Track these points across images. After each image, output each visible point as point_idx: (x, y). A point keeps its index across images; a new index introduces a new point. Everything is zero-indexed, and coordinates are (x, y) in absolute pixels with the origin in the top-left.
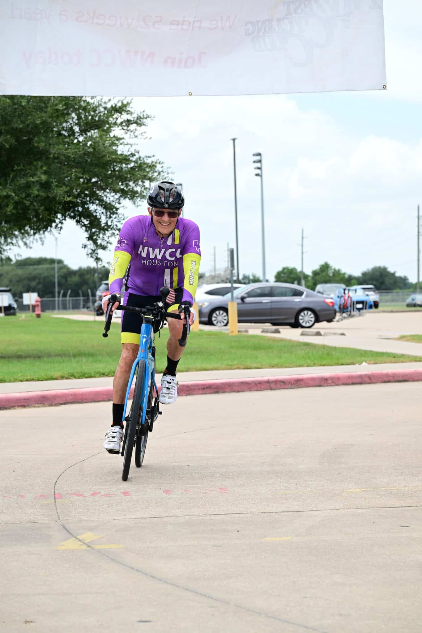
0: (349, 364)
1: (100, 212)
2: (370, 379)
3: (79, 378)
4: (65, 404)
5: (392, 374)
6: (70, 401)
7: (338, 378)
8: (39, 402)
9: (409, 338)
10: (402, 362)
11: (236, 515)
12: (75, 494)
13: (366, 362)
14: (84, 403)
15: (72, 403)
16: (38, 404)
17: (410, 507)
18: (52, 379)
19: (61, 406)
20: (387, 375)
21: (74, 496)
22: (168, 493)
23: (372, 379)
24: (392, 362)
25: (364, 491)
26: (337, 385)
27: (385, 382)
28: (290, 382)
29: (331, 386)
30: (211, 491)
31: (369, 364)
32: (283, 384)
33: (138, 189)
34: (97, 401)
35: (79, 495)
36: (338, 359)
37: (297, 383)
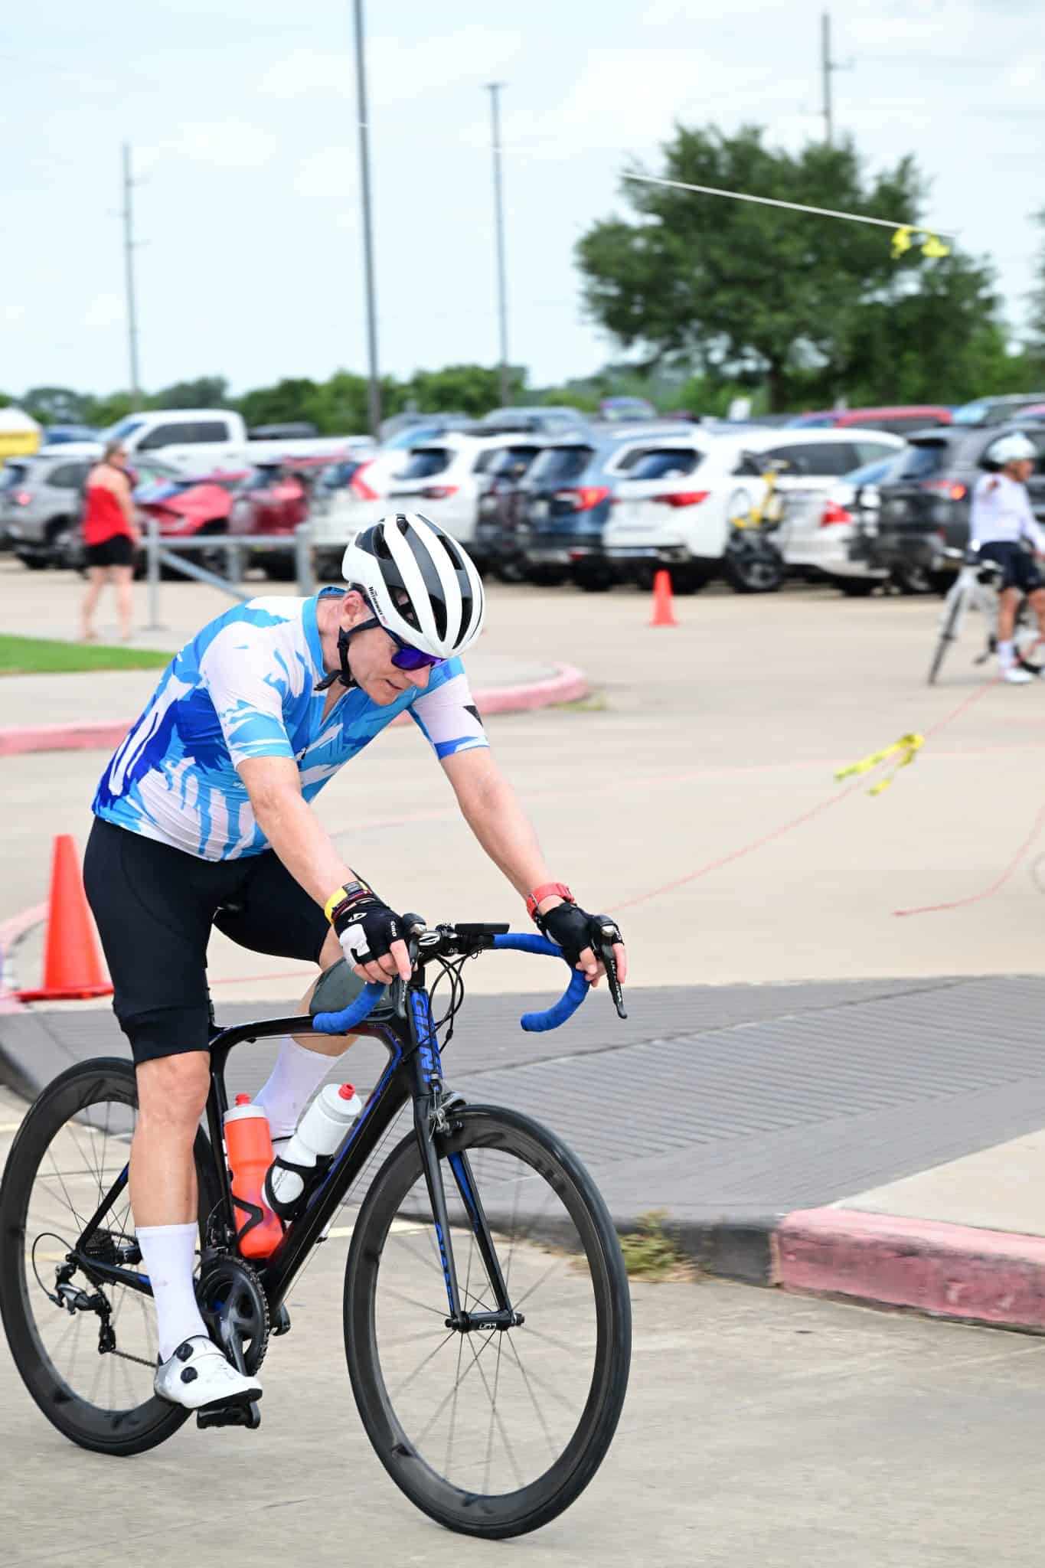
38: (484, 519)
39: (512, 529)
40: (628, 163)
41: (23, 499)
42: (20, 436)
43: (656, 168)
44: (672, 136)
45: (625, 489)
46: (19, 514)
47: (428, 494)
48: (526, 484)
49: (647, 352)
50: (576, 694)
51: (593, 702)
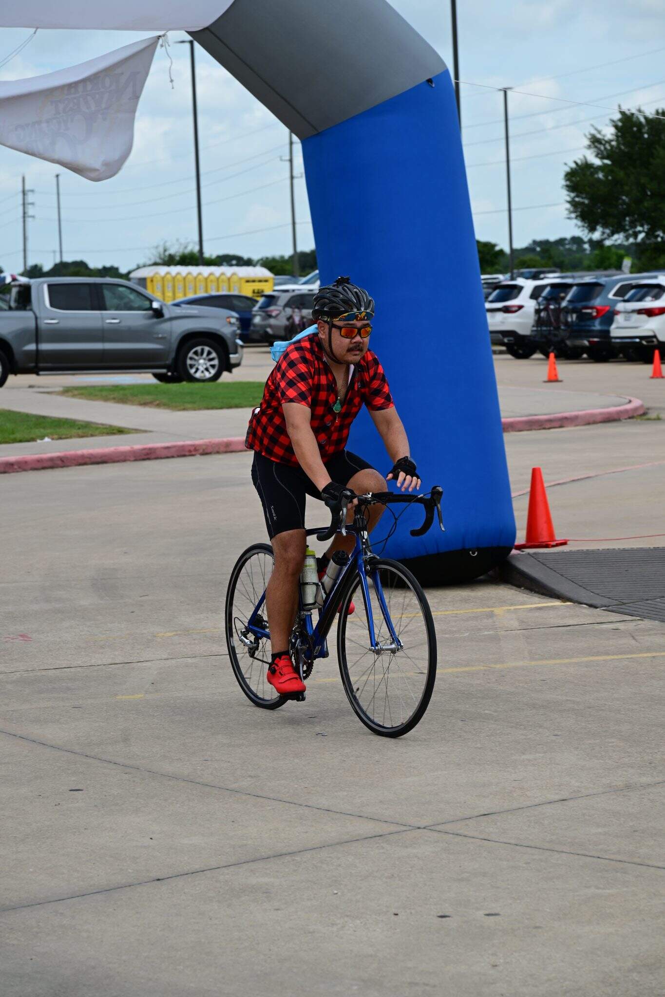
0: (28, 441)
2: (63, 461)
5: (88, 454)
7: (26, 462)
9: (76, 392)
10: (92, 435)
11: (65, 669)
13: (47, 435)
20: (83, 456)
23: (65, 461)
24: (79, 436)
25: (177, 635)
26: (25, 470)
27: (80, 465)
29: (18, 472)
30: (13, 639)
31: (53, 439)
36: (13, 431)
38: (539, 322)
39: (558, 328)
40: (594, 132)
41: (274, 314)
42: (266, 281)
43: (609, 133)
44: (618, 116)
45: (620, 306)
46: (272, 321)
47: (507, 310)
48: (564, 304)
49: (603, 233)
50: (641, 412)
51: (653, 415)
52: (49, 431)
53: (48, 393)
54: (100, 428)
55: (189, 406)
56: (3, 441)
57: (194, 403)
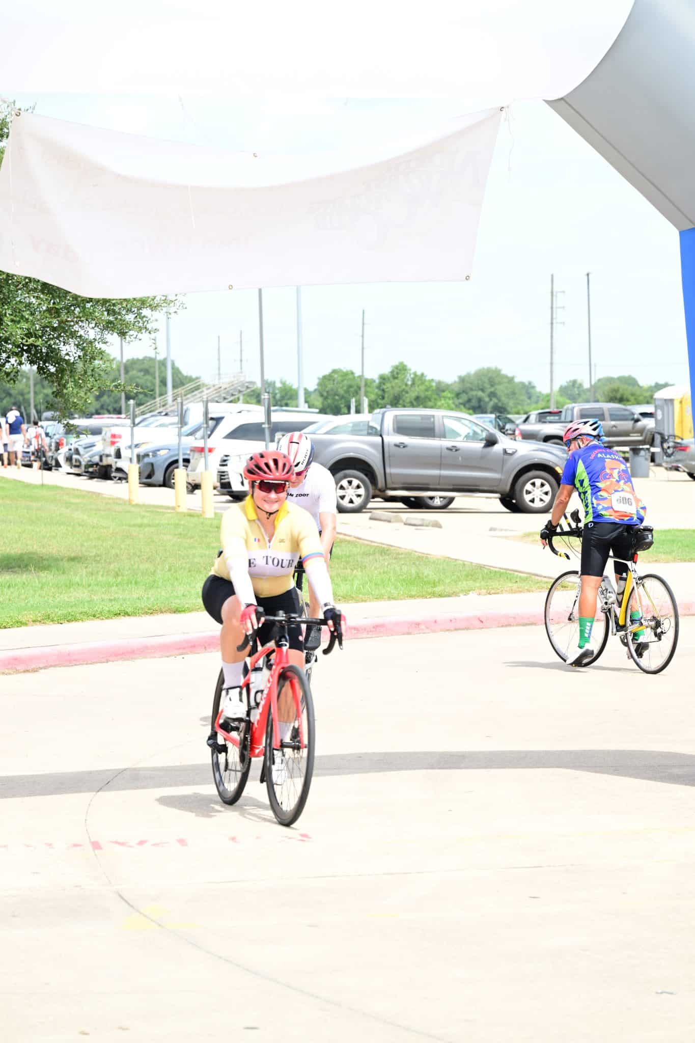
0: (449, 596)
1: (75, 355)
2: (482, 622)
3: (58, 623)
4: (45, 668)
5: (513, 614)
6: (53, 664)
7: (436, 622)
8: (10, 667)
10: (528, 591)
11: (327, 878)
12: (116, 843)
13: (474, 590)
14: (72, 666)
15: (55, 666)
16: (8, 669)
17: (541, 867)
18: (20, 624)
19: (42, 671)
20: (506, 616)
21: (117, 846)
22: (236, 842)
23: (484, 621)
24: (512, 591)
26: (434, 631)
27: (502, 626)
28: (365, 629)
29: (424, 633)
30: (290, 838)
31: (480, 594)
32: (356, 632)
33: (130, 317)
34: (90, 662)
35: (122, 844)
36: (435, 585)
37: (376, 631)
52: (478, 585)
53: (506, 537)
54: (541, 581)
55: (663, 556)
56: (418, 595)
57: (671, 553)
